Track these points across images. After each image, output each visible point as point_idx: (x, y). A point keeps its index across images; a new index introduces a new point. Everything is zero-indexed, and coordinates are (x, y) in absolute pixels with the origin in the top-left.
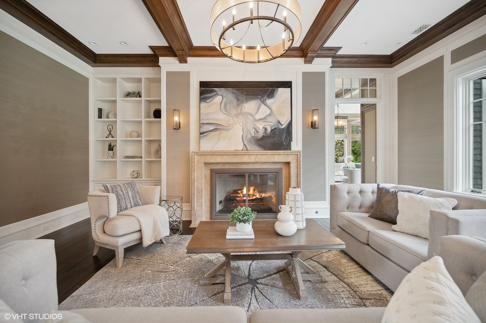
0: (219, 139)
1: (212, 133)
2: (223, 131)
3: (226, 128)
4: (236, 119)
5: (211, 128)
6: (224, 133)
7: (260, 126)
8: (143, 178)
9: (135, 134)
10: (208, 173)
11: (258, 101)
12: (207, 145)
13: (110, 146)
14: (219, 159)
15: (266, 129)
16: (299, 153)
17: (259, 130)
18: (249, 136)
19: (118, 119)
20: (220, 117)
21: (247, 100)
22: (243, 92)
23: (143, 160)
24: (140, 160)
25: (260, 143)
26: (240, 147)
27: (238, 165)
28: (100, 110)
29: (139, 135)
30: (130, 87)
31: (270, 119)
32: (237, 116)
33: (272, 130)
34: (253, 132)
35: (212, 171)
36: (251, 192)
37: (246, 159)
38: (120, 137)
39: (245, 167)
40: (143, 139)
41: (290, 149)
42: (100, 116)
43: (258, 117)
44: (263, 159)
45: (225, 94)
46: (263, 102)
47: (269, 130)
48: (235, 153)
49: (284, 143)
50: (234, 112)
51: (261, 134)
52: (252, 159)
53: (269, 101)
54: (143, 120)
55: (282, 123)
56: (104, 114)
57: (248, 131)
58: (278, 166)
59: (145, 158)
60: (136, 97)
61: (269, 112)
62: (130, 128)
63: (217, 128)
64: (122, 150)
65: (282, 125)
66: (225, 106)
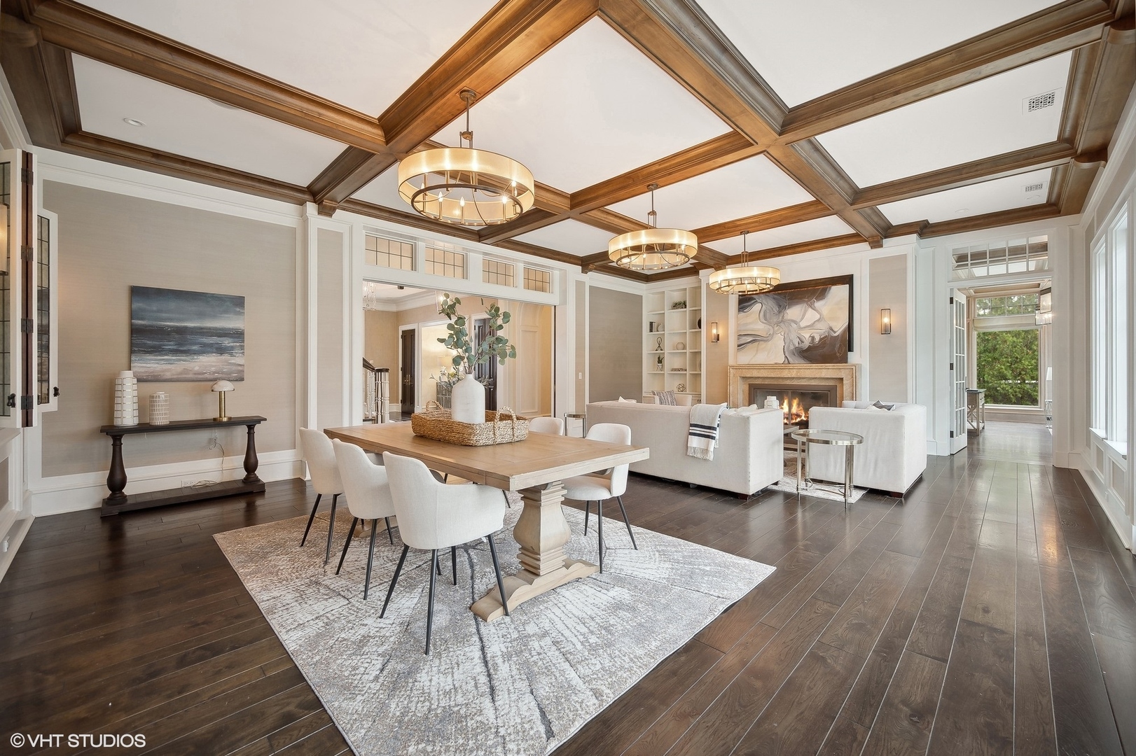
0: (757, 351)
1: (750, 345)
2: (761, 343)
3: (765, 339)
4: (776, 329)
5: (750, 339)
6: (763, 345)
7: (806, 335)
8: (688, 392)
9: (681, 346)
10: (747, 387)
11: (805, 305)
12: (746, 358)
13: (659, 358)
14: (755, 374)
15: (813, 338)
16: (854, 368)
17: (804, 340)
18: (792, 347)
19: (666, 332)
20: (760, 327)
21: (790, 305)
22: (785, 297)
23: (688, 373)
24: (685, 372)
25: (805, 354)
26: (781, 359)
27: (780, 380)
28: (651, 324)
29: (684, 348)
30: (677, 297)
31: (819, 325)
32: (778, 324)
33: (821, 339)
34: (796, 342)
35: (751, 386)
36: (794, 410)
37: (786, 374)
38: (667, 350)
39: (788, 382)
40: (688, 351)
41: (846, 362)
42: (651, 331)
43: (803, 324)
44: (808, 373)
45: (764, 301)
46: (811, 306)
47: (817, 339)
48: (774, 367)
49: (838, 354)
50: (775, 320)
51: (806, 344)
52: (794, 374)
53: (818, 304)
54: (688, 331)
55: (835, 330)
56: (655, 326)
57: (791, 341)
58: (831, 383)
59: (690, 371)
60: (682, 308)
61: (818, 316)
62: (677, 339)
63: (756, 339)
64: (671, 362)
65: (835, 332)
66: (765, 315)
